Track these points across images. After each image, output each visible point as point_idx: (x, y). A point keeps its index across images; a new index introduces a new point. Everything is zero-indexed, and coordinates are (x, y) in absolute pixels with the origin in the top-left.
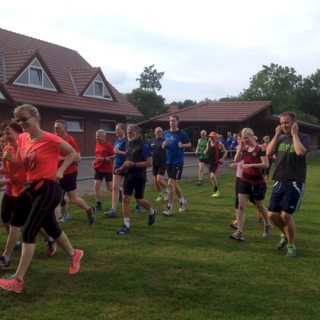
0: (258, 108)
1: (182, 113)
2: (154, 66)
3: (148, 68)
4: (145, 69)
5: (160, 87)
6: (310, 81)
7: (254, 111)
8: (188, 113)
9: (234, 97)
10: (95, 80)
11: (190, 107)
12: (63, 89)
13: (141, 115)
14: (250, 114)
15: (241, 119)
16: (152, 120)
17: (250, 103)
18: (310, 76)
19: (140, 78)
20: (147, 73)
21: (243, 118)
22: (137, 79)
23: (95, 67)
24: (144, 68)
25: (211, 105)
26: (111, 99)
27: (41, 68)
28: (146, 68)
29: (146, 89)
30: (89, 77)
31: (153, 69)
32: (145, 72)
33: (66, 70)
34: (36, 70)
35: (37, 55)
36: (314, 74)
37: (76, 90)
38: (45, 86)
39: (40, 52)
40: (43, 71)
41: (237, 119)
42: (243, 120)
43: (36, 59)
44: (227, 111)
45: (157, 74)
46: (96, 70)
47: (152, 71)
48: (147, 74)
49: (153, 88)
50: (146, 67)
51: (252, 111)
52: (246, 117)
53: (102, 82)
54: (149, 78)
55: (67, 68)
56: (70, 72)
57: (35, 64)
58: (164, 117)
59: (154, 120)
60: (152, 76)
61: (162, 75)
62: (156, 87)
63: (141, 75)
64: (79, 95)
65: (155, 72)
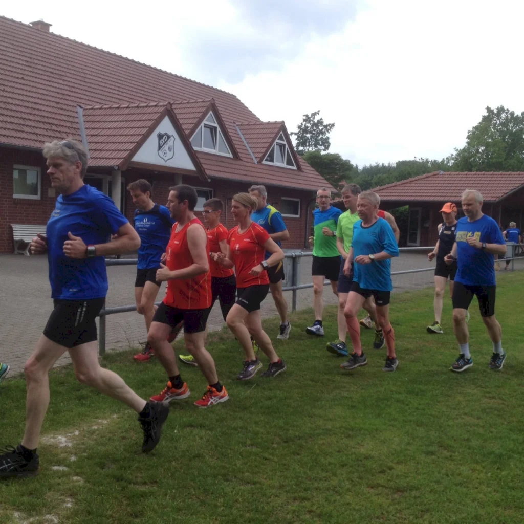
0: (519, 182)
1: (397, 188)
2: (319, 114)
3: (310, 116)
4: (305, 118)
5: (326, 143)
7: (513, 187)
8: (407, 188)
10: (277, 141)
12: (240, 154)
13: (335, 190)
14: (507, 191)
15: (495, 199)
19: (297, 130)
20: (308, 123)
21: (497, 197)
24: (304, 116)
25: (441, 176)
26: (295, 168)
27: (216, 125)
28: (307, 116)
29: (305, 148)
31: (317, 118)
32: (304, 123)
34: (208, 128)
35: (213, 107)
37: (253, 156)
38: (219, 151)
40: (218, 129)
41: (489, 199)
42: (497, 200)
43: (211, 112)
44: (469, 185)
45: (323, 125)
47: (316, 121)
48: (308, 125)
49: (317, 147)
50: (306, 114)
52: (502, 196)
53: (285, 143)
54: (311, 132)
55: (232, 121)
56: (237, 128)
57: (209, 119)
60: (315, 128)
61: (331, 128)
62: (321, 145)
63: (300, 127)
64: (258, 162)
65: (320, 122)
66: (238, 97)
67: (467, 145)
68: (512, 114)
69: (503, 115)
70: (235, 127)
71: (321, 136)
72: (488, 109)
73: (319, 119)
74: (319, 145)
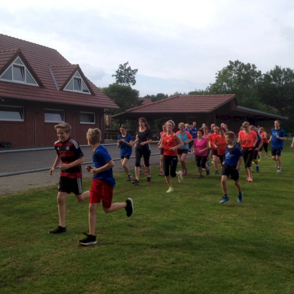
0: (224, 100)
1: (155, 105)
2: (128, 64)
3: (123, 65)
4: (120, 66)
5: (134, 82)
6: (269, 76)
7: (220, 103)
8: (160, 105)
9: (201, 91)
10: (74, 76)
11: (162, 100)
12: (44, 85)
13: (118, 107)
14: (216, 106)
15: (209, 111)
16: (128, 112)
17: (216, 96)
18: (269, 72)
19: (116, 74)
20: (122, 69)
21: (210, 109)
22: (113, 76)
23: (74, 64)
25: (181, 98)
26: (90, 93)
27: (24, 65)
28: (121, 65)
29: (122, 84)
30: (68, 73)
31: (127, 67)
32: (120, 69)
33: (47, 67)
34: (19, 67)
35: (19, 54)
36: (273, 70)
37: (57, 86)
38: (27, 82)
39: (22, 51)
40: (25, 68)
41: (205, 111)
42: (210, 111)
43: (18, 57)
44: (195, 103)
45: (131, 70)
46: (75, 67)
47: (127, 68)
49: (128, 83)
51: (218, 103)
52: (213, 109)
53: (80, 78)
54: (124, 75)
55: (47, 65)
56: (50, 69)
57: (17, 62)
58: (139, 109)
59: (130, 112)
60: (126, 72)
61: (136, 72)
62: (131, 82)
63: (117, 72)
64: (60, 90)
65: (129, 68)
66: (58, 51)
67: (216, 81)
68: (243, 64)
69: (238, 65)
70: (48, 68)
71: (131, 76)
72: (231, 62)
73: (128, 67)
74: (130, 81)
